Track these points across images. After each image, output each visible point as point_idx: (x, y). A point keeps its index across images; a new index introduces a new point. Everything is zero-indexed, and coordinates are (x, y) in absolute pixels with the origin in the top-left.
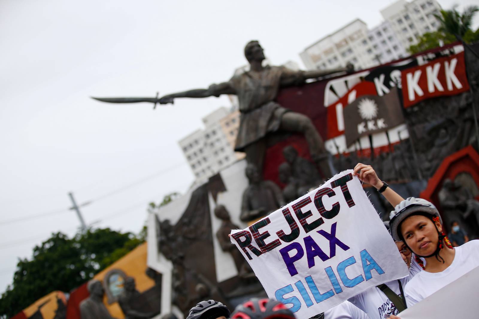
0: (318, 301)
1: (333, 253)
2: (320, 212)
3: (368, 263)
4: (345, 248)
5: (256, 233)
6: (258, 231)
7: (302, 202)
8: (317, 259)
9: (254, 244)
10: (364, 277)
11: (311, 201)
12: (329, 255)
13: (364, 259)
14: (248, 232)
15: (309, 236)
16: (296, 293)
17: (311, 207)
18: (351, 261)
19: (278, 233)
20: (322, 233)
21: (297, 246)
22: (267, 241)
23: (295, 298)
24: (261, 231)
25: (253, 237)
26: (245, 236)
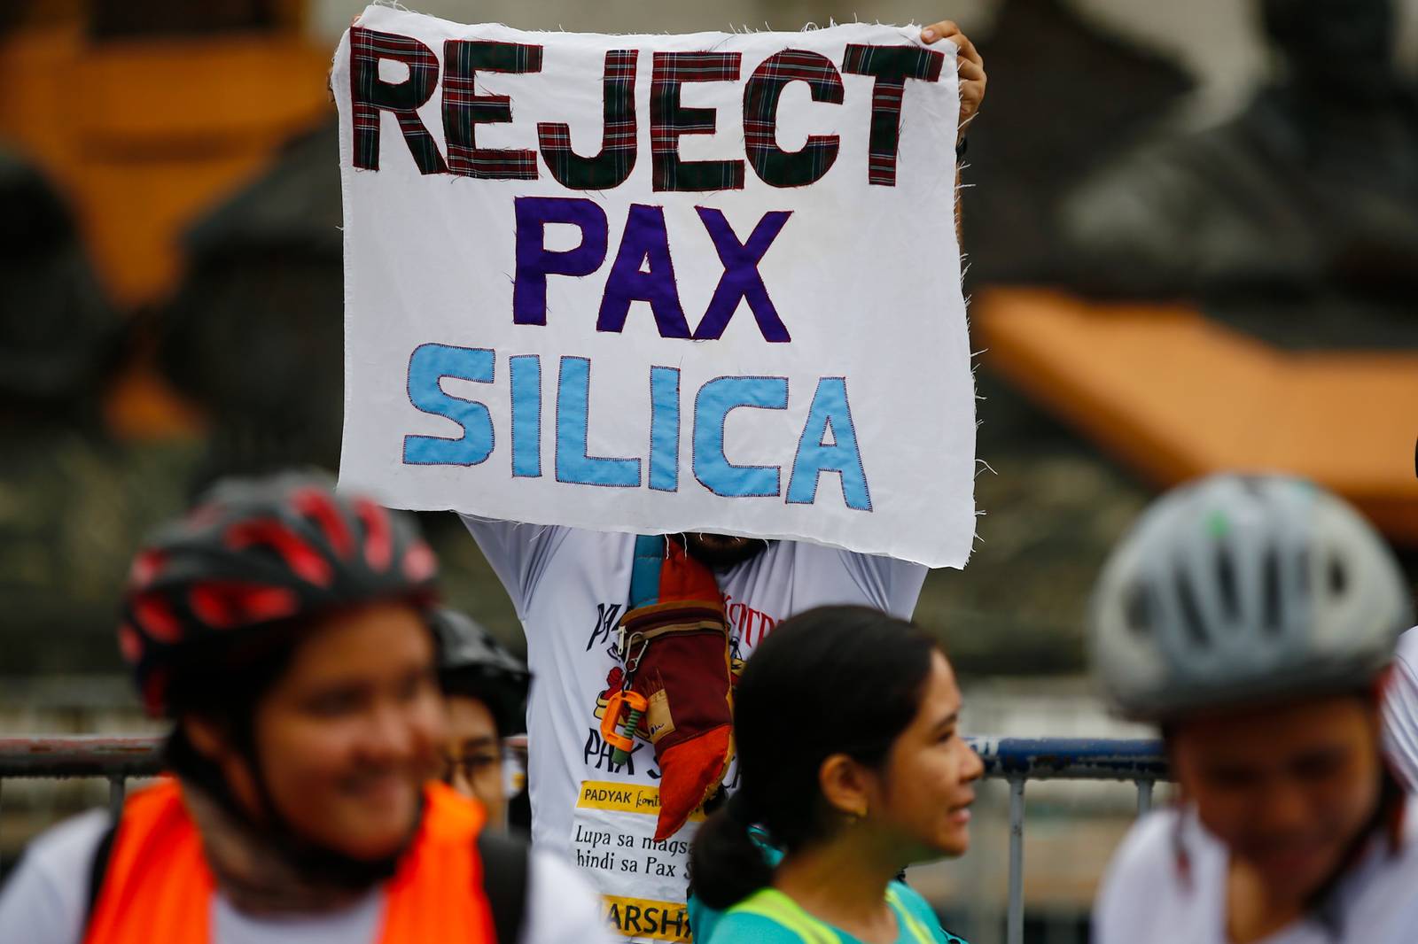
0: (565, 475)
1: (713, 325)
2: (748, 139)
3: (828, 438)
4: (774, 329)
5: (460, 80)
6: (472, 76)
7: (702, 58)
8: (640, 313)
9: (431, 115)
10: (784, 482)
11: (736, 76)
12: (693, 324)
13: (823, 414)
14: (434, 59)
15: (659, 210)
16: (497, 398)
17: (725, 98)
18: (772, 394)
19: (544, 129)
20: (715, 223)
21: (592, 220)
22: (488, 136)
23: (480, 409)
24: (487, 83)
25: (439, 90)
26: (412, 70)
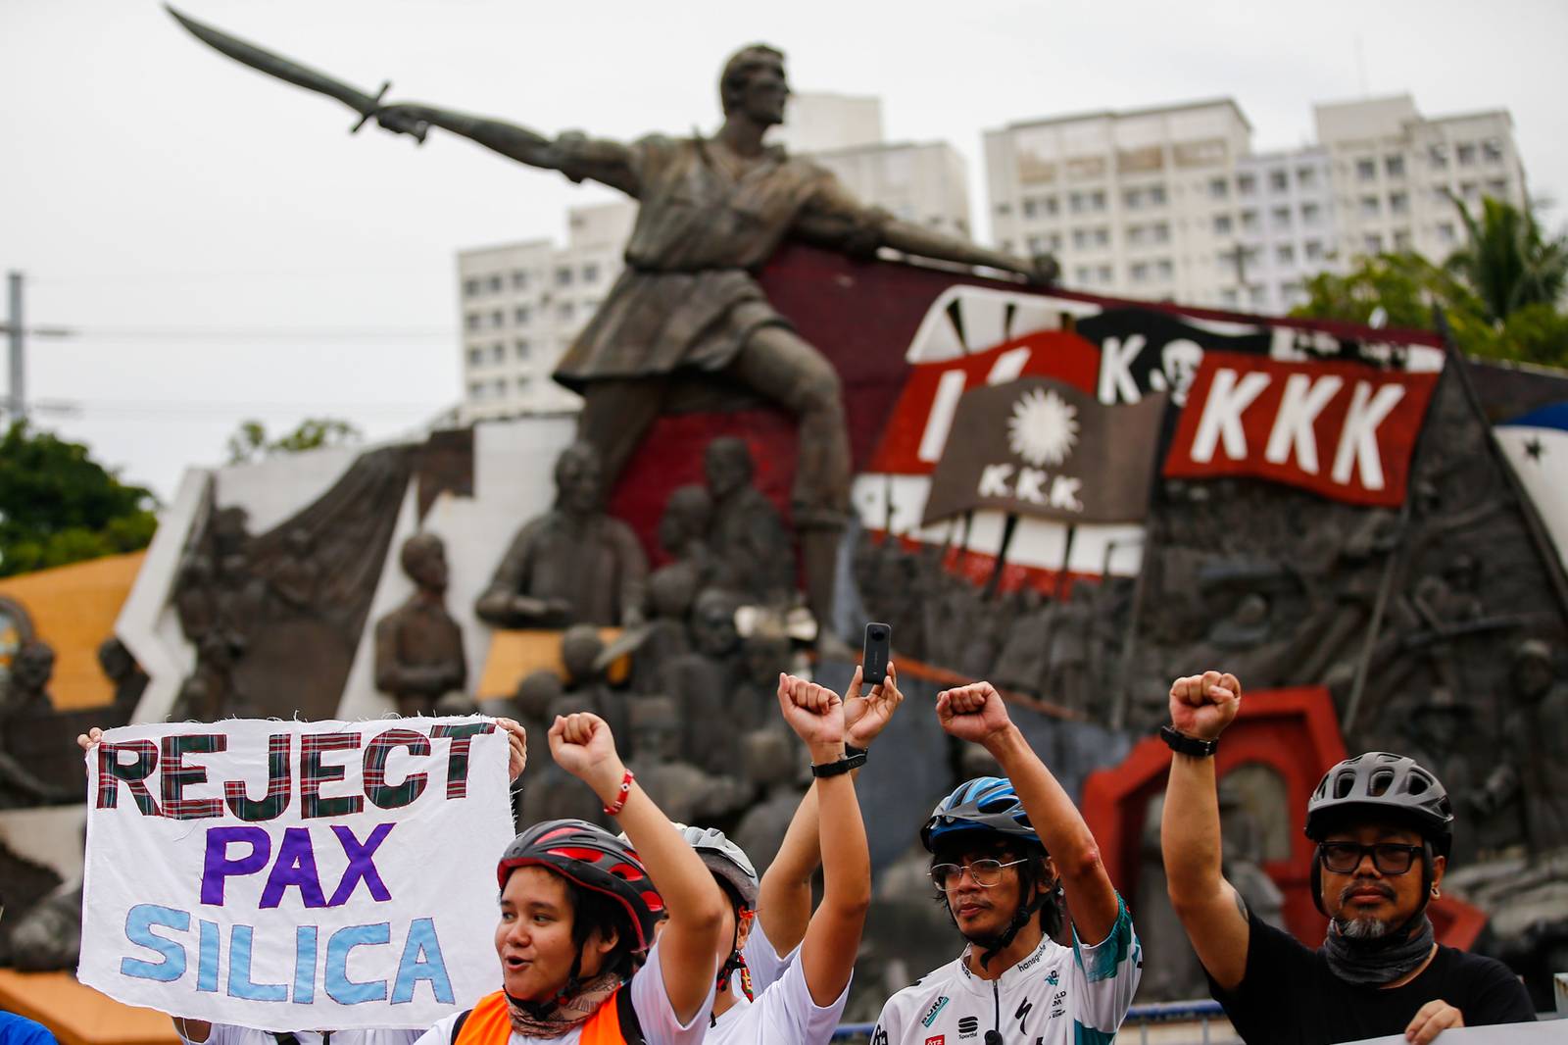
0: (233, 990)
1: (341, 896)
2: (366, 782)
3: (422, 958)
4: (381, 893)
5: (172, 758)
6: (181, 755)
7: (334, 737)
8: (292, 894)
9: (153, 783)
10: (390, 990)
11: (358, 746)
12: (328, 897)
13: (416, 943)
14: (155, 748)
15: (306, 830)
16: (190, 941)
17: (352, 761)
18: (379, 935)
19: (229, 785)
20: (345, 836)
21: (260, 839)
22: (191, 792)
23: (178, 948)
24: (189, 760)
25: (159, 765)
26: (140, 755)
